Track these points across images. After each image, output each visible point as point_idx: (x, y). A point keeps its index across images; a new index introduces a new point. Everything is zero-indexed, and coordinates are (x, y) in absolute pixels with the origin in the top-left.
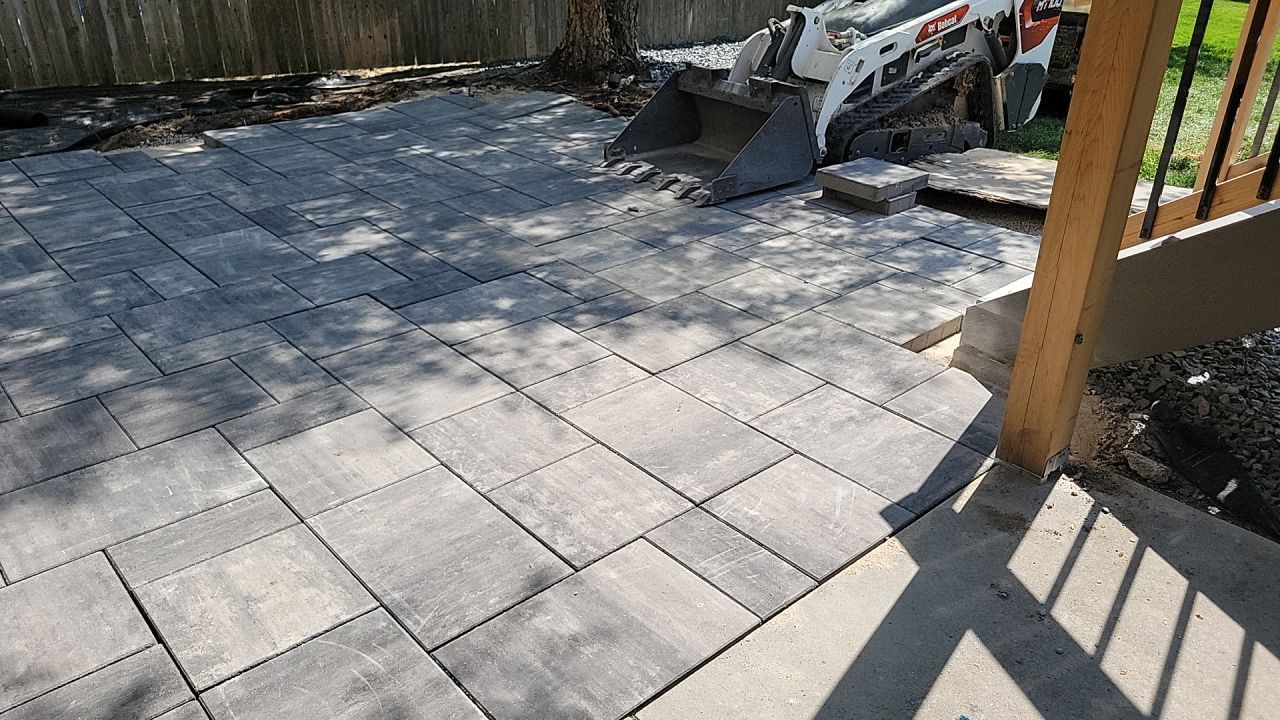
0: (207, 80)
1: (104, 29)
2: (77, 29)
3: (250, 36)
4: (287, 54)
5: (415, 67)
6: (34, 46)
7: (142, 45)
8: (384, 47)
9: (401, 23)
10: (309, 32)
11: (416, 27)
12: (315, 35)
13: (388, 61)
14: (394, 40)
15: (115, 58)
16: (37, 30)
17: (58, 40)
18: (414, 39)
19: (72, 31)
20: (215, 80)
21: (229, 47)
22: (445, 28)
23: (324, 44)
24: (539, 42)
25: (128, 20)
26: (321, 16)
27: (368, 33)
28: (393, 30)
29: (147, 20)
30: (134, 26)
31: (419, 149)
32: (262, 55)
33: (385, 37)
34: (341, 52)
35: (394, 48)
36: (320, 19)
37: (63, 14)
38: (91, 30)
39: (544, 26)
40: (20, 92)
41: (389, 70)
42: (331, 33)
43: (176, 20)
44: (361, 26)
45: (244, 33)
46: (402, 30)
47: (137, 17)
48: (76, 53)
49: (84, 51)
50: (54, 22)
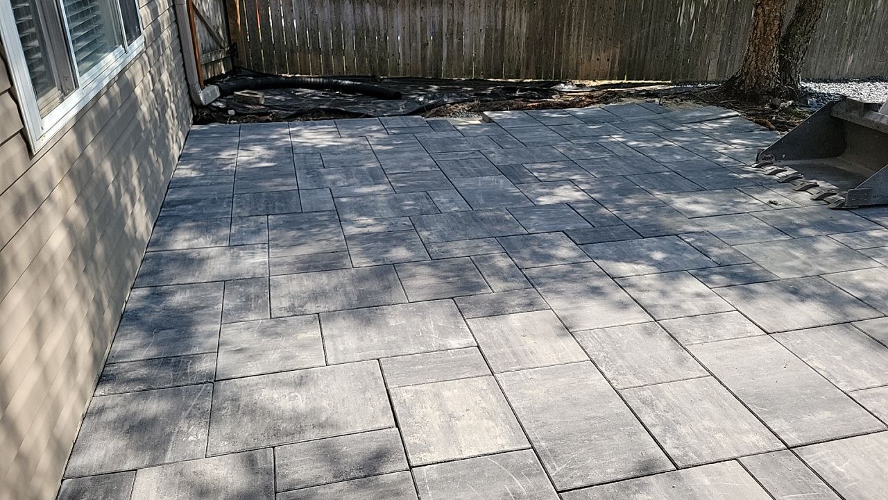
0: (492, 80)
1: (442, 45)
2: (428, 44)
3: (523, 55)
4: (543, 67)
5: (624, 81)
6: (404, 54)
7: (461, 56)
8: (606, 66)
9: (621, 51)
10: (559, 53)
11: (630, 54)
12: (563, 56)
13: (606, 76)
14: (613, 63)
15: (444, 62)
16: (407, 43)
17: (416, 50)
18: (627, 62)
19: (425, 45)
20: (496, 80)
21: (509, 60)
22: (651, 56)
23: (567, 62)
24: (719, 70)
25: (455, 41)
26: (570, 44)
27: (598, 57)
28: (614, 56)
29: (466, 41)
30: (458, 43)
31: (617, 138)
32: (527, 68)
33: (608, 60)
34: (577, 68)
35: (612, 68)
36: (568, 46)
37: (422, 35)
38: (434, 46)
39: (725, 59)
40: (390, 78)
41: (606, 82)
42: (573, 55)
43: (482, 42)
44: (594, 52)
45: (520, 52)
46: (621, 56)
47: (461, 39)
48: (424, 58)
49: (428, 58)
50: (416, 39)
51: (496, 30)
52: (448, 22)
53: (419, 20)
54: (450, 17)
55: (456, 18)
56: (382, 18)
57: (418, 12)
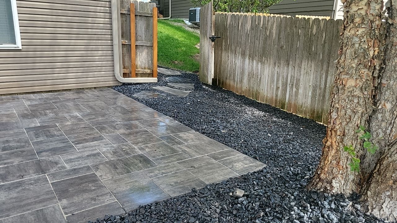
1: (286, 91)
7: (296, 100)
16: (269, 85)
17: (273, 90)
19: (278, 88)
29: (301, 91)
37: (277, 82)
38: (283, 90)
50: (274, 84)
51: (320, 89)
52: (291, 77)
53: (276, 73)
54: (293, 74)
55: (296, 75)
56: (260, 68)
57: (276, 68)
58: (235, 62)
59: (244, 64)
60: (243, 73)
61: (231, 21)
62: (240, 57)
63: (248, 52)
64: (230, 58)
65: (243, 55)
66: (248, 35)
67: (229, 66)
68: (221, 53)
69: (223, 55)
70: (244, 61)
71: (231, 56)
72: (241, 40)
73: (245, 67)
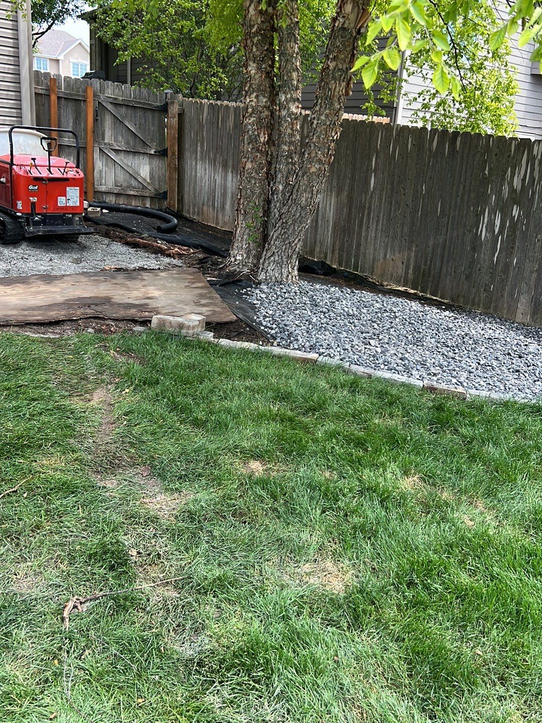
3: (330, 239)
4: (346, 255)
5: (418, 292)
9: (416, 256)
10: (359, 245)
11: (426, 262)
12: (362, 248)
13: (400, 281)
14: (408, 267)
18: (422, 271)
21: (321, 241)
23: (365, 254)
26: (368, 236)
27: (393, 257)
28: (409, 260)
32: (333, 252)
33: (403, 263)
34: (373, 264)
35: (407, 273)
36: (366, 239)
41: (400, 288)
44: (389, 250)
58: (214, 178)
59: (226, 180)
60: (224, 195)
61: (208, 113)
62: (221, 170)
63: (230, 163)
64: (207, 171)
65: (225, 166)
66: (231, 135)
67: (207, 185)
68: (196, 164)
69: (198, 167)
70: (226, 175)
71: (209, 168)
72: (222, 143)
73: (228, 185)
